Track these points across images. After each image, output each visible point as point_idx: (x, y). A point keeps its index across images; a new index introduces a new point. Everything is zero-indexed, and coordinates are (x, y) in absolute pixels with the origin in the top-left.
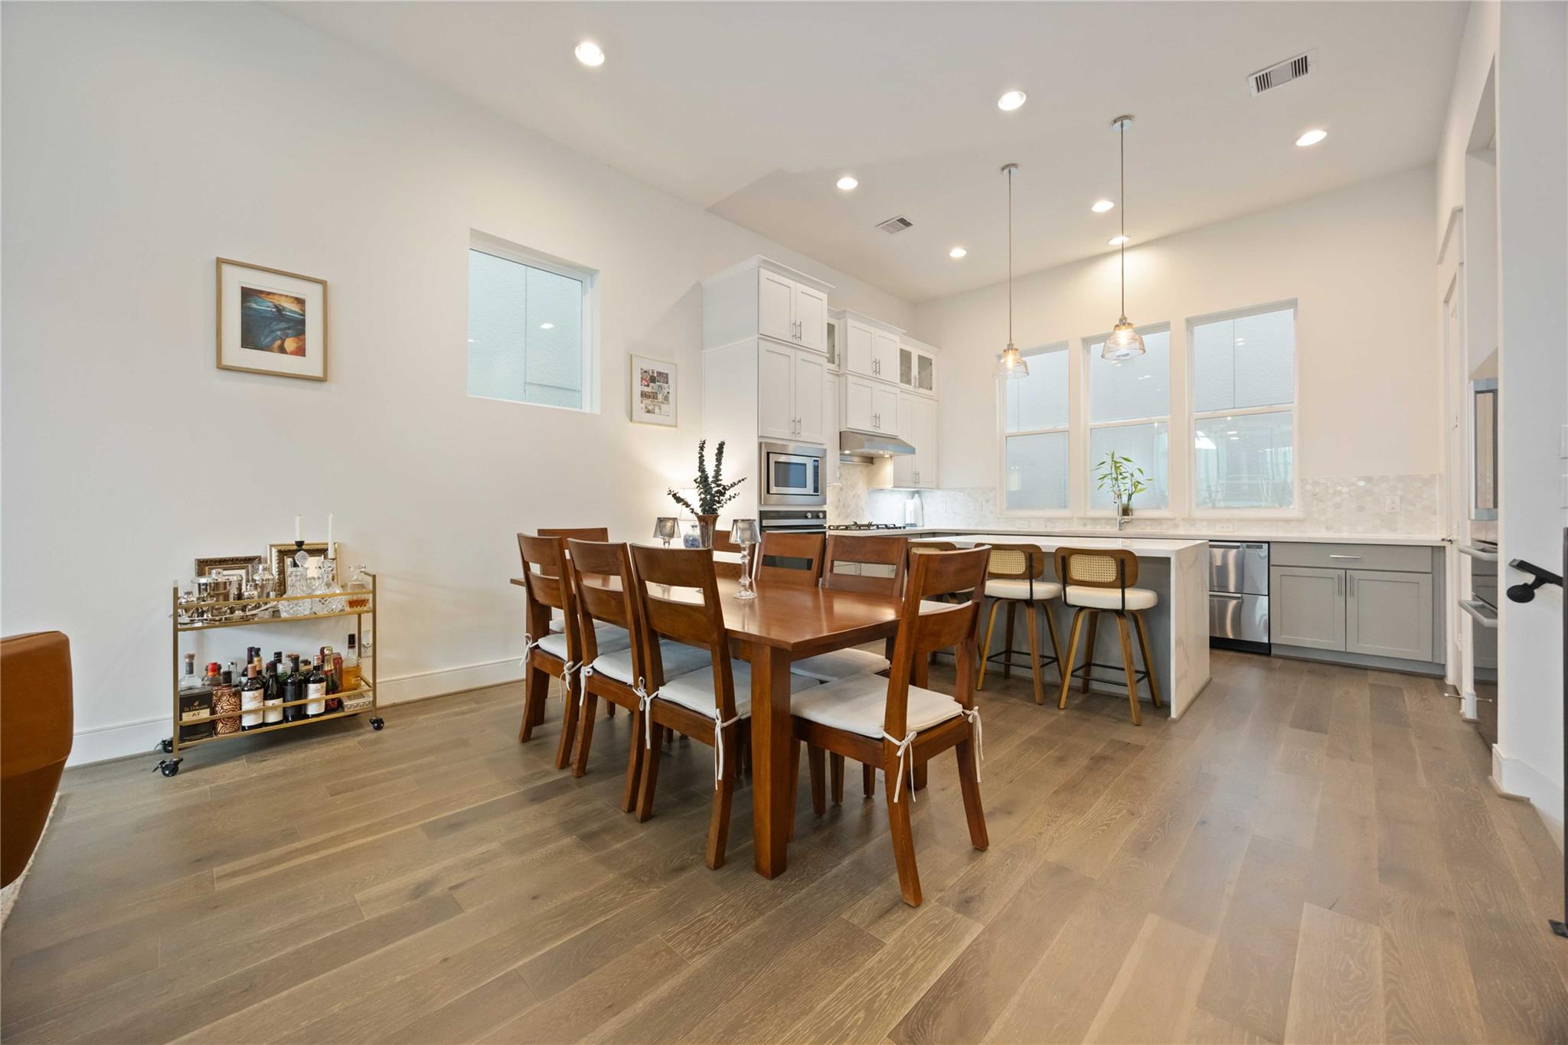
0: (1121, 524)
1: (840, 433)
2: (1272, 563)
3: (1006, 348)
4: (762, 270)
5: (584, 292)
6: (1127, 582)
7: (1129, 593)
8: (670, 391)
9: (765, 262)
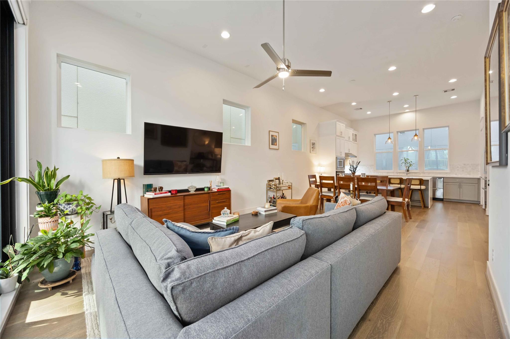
0: (407, 174)
2: (444, 182)
3: (388, 138)
4: (337, 122)
5: (302, 127)
6: (421, 184)
7: (422, 186)
8: (316, 147)
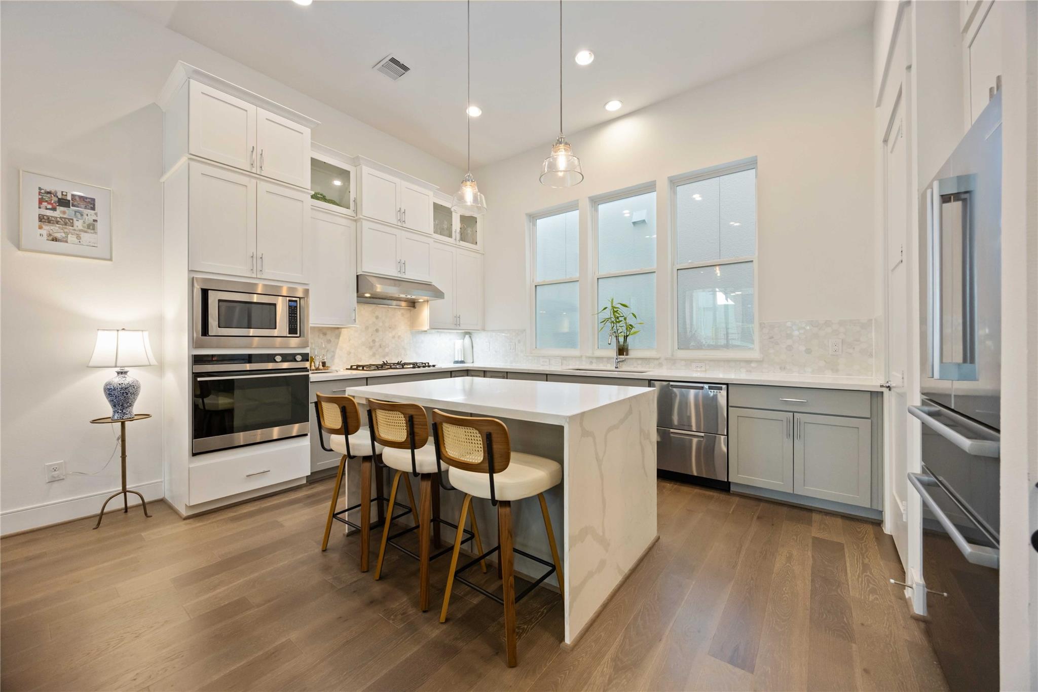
1: (357, 276)
2: (730, 405)
4: (191, 81)
6: (497, 465)
8: (98, 219)
9: (196, 72)
